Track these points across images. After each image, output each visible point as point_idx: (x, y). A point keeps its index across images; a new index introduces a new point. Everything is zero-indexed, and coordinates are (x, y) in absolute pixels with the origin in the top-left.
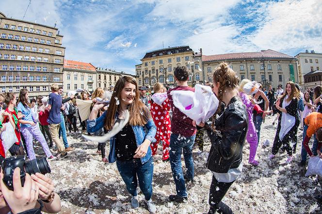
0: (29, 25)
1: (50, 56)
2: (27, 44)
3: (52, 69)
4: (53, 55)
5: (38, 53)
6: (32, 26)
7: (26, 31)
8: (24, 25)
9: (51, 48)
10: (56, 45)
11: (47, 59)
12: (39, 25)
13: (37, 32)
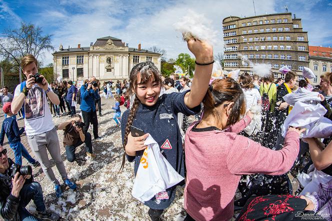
0: (262, 18)
1: (292, 44)
2: (266, 34)
3: (297, 57)
4: (295, 41)
5: (279, 41)
6: (265, 18)
7: (261, 23)
8: (257, 19)
9: (292, 35)
10: (296, 31)
11: (290, 47)
12: (270, 15)
13: (272, 22)
